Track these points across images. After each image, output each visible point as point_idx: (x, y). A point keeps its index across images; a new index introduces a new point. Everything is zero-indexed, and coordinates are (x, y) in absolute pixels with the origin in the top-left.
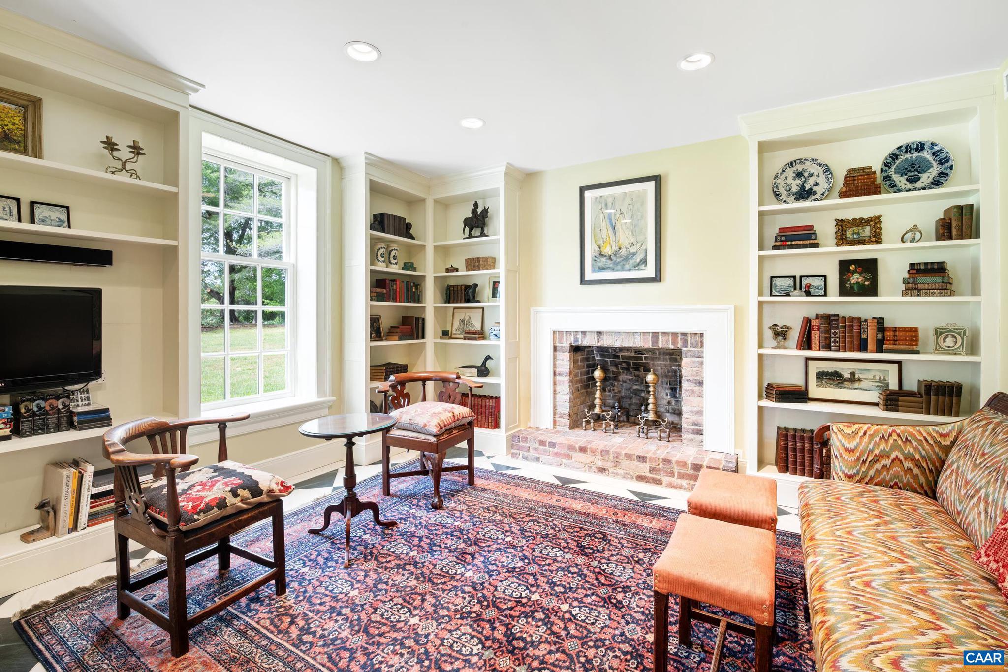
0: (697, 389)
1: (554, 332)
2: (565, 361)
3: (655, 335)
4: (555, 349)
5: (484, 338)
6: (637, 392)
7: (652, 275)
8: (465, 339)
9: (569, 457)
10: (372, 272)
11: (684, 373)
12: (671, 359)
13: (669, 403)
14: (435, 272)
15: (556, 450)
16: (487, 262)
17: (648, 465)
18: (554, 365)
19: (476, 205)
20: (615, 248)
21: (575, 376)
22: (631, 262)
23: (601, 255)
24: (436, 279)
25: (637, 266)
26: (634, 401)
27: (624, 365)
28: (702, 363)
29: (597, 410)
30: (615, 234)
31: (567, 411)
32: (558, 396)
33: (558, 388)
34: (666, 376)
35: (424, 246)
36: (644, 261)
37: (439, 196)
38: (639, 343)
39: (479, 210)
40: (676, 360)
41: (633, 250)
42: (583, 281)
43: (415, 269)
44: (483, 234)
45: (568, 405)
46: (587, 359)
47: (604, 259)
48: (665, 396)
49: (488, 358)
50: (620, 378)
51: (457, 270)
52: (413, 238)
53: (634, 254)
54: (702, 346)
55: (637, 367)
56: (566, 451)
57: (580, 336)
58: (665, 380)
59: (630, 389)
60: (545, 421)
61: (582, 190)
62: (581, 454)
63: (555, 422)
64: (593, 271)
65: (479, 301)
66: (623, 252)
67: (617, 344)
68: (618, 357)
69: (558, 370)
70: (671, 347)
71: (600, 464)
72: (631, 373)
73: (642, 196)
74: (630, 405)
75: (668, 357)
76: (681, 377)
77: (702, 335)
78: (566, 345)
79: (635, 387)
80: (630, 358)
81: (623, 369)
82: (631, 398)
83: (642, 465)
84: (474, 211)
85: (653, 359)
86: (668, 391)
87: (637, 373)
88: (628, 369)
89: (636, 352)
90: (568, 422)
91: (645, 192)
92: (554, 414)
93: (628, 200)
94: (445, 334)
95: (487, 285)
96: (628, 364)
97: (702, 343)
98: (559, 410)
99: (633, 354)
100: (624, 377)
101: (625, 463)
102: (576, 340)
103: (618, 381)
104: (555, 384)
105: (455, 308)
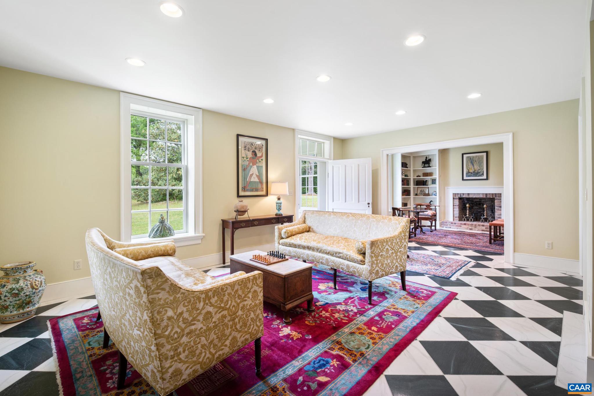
0: (499, 208)
1: (453, 194)
2: (457, 202)
3: (486, 194)
4: (454, 198)
5: (429, 196)
6: (480, 212)
7: (485, 178)
8: (424, 196)
9: (461, 226)
10: (402, 178)
11: (495, 204)
12: (491, 202)
13: (491, 215)
14: (413, 177)
15: (456, 225)
16: (430, 174)
17: (485, 227)
18: (453, 203)
19: (426, 158)
20: (473, 170)
21: (460, 206)
22: (479, 174)
23: (469, 172)
24: (414, 179)
25: (480, 176)
26: (479, 215)
27: (475, 204)
28: (501, 201)
29: (467, 216)
30: (473, 167)
31: (458, 216)
32: (454, 212)
33: (455, 209)
34: (490, 207)
35: (410, 170)
36: (483, 174)
37: (414, 156)
38: (481, 196)
39: (427, 159)
40: (493, 202)
41: (479, 171)
42: (463, 179)
43: (408, 176)
44: (429, 167)
45: (458, 214)
46: (463, 202)
47: (470, 174)
48: (490, 213)
49: (431, 201)
50: (474, 208)
51: (420, 176)
52: (407, 168)
53: (480, 172)
54: (501, 197)
55: (480, 204)
56: (460, 225)
57: (462, 195)
58: (489, 208)
59: (477, 211)
60: (451, 219)
61: (463, 154)
62: (464, 226)
63: (454, 219)
64: (466, 176)
65: (427, 185)
66: (476, 171)
67: (474, 197)
68: (473, 201)
69: (455, 204)
70: (491, 197)
71: (470, 228)
72: (478, 206)
73: (482, 157)
74: (477, 216)
75: (490, 201)
76: (495, 205)
77: (501, 194)
78: (457, 197)
79: (479, 210)
80: (477, 201)
81: (475, 205)
82: (477, 214)
83: (484, 227)
84: (426, 159)
85: (485, 202)
86: (491, 211)
87: (480, 206)
88: (476, 205)
89: (479, 200)
90: (458, 219)
91: (483, 156)
92: (454, 217)
93: (478, 158)
94: (416, 195)
95: (430, 180)
96: (477, 203)
97: (501, 196)
98: (455, 216)
99: (478, 200)
100: (475, 207)
101: (478, 227)
102: (461, 196)
103: (473, 209)
104: (453, 208)
105: (418, 187)
